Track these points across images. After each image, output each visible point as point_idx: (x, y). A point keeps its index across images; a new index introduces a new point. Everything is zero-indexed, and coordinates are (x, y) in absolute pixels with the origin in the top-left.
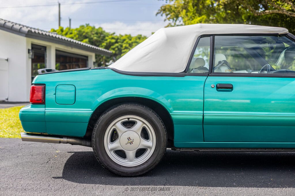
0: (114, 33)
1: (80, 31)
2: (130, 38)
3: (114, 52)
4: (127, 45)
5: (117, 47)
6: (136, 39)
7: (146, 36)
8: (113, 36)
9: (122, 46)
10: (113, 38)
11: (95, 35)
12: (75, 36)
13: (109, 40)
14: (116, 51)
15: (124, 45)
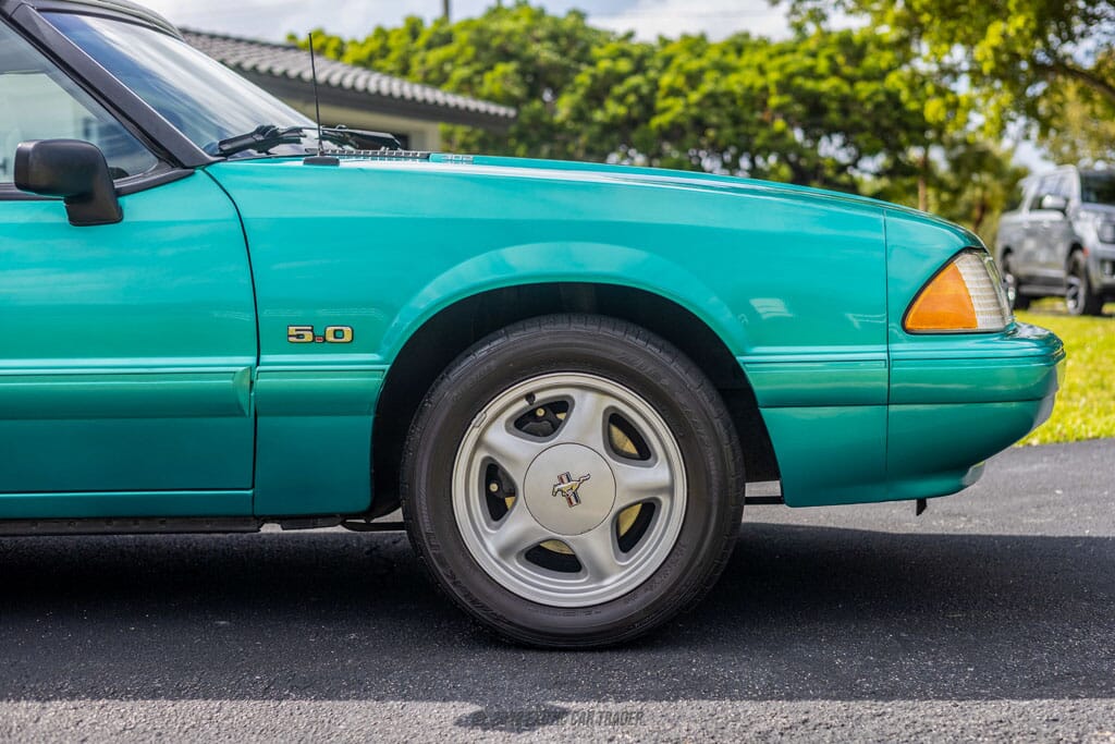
0: (630, 35)
1: (480, 31)
2: (698, 50)
3: (621, 111)
4: (680, 82)
5: (636, 90)
6: (724, 53)
7: (769, 39)
8: (625, 46)
9: (655, 85)
10: (624, 54)
11: (548, 44)
12: (461, 51)
13: (604, 65)
14: (630, 107)
15: (666, 80)
